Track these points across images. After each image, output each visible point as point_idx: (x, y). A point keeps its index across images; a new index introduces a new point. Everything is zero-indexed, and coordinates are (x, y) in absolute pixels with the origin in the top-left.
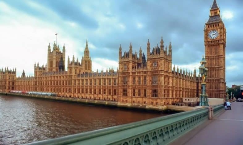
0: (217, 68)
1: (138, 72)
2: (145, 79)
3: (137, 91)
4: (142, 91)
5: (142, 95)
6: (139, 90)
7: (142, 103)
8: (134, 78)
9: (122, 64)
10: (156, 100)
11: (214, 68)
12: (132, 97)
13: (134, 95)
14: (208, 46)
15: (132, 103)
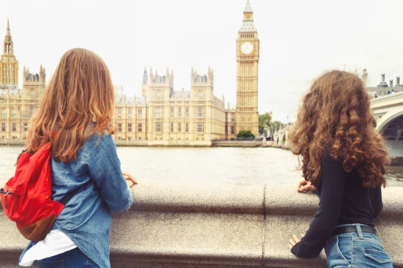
0: (251, 93)
1: (177, 102)
2: (187, 110)
3: (176, 125)
4: (183, 126)
5: (183, 130)
6: (180, 124)
7: (184, 140)
8: (172, 110)
9: (154, 90)
10: (202, 135)
11: (246, 93)
12: (169, 133)
13: (172, 130)
14: (241, 63)
15: (169, 140)
